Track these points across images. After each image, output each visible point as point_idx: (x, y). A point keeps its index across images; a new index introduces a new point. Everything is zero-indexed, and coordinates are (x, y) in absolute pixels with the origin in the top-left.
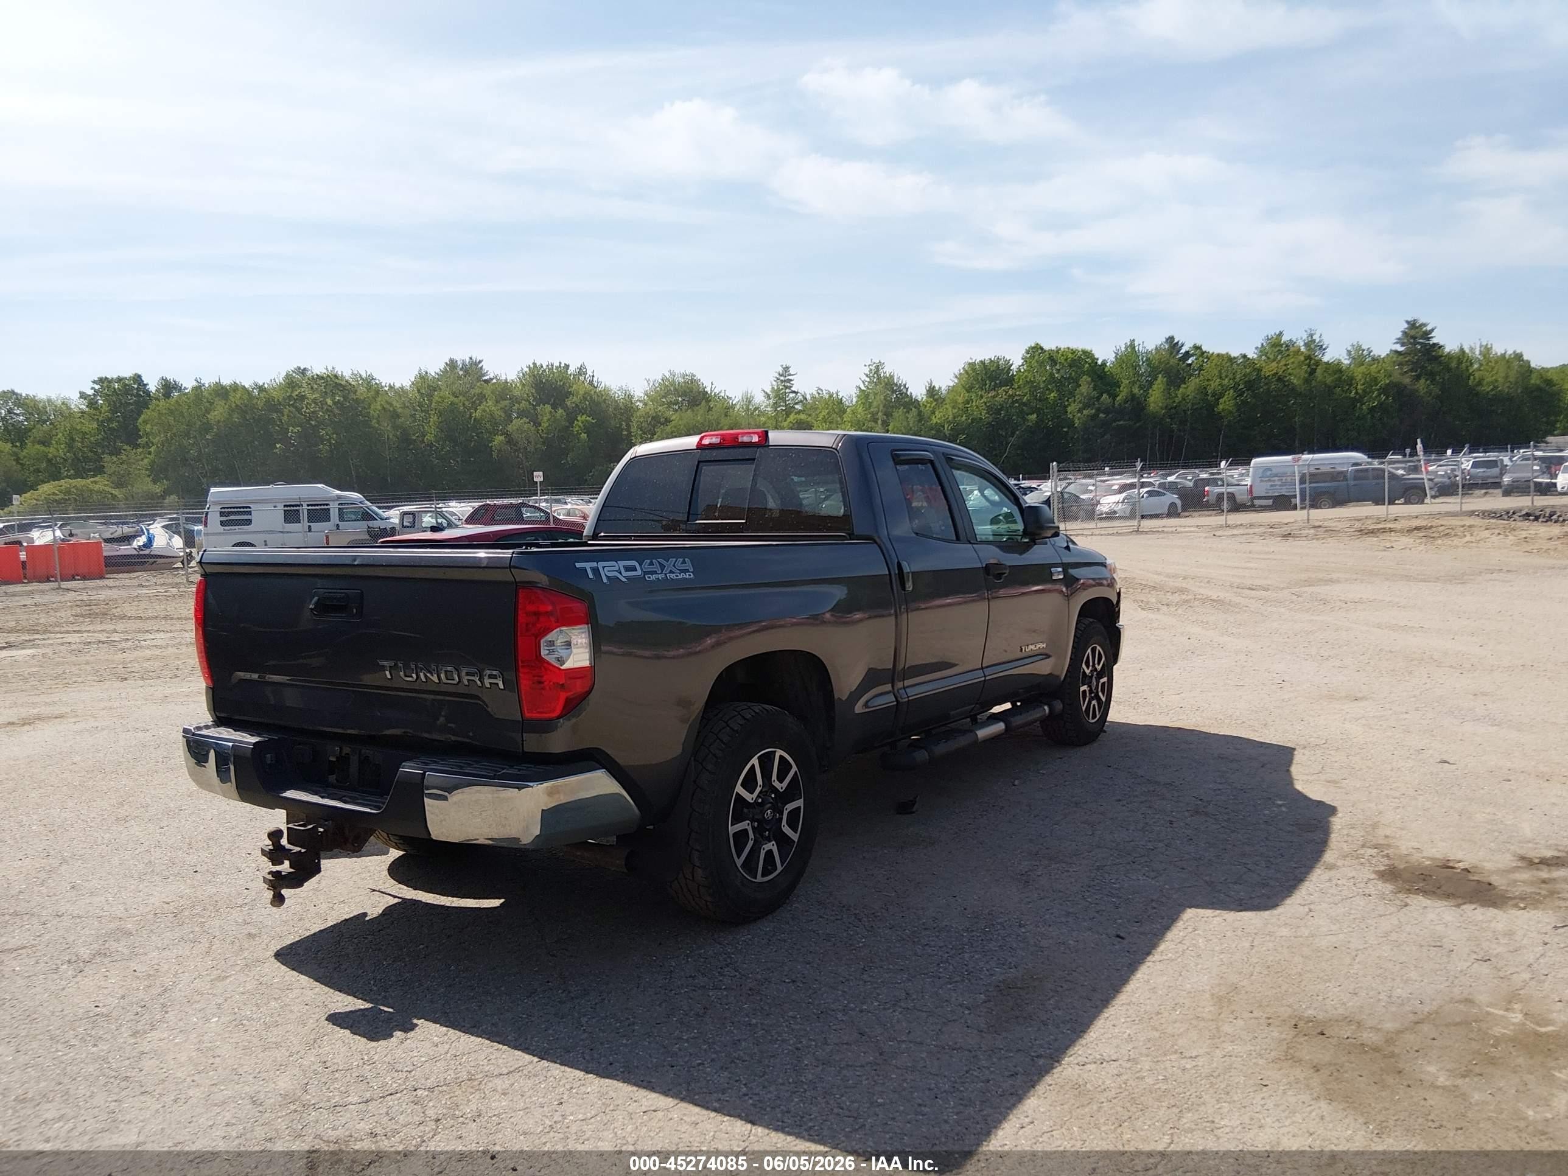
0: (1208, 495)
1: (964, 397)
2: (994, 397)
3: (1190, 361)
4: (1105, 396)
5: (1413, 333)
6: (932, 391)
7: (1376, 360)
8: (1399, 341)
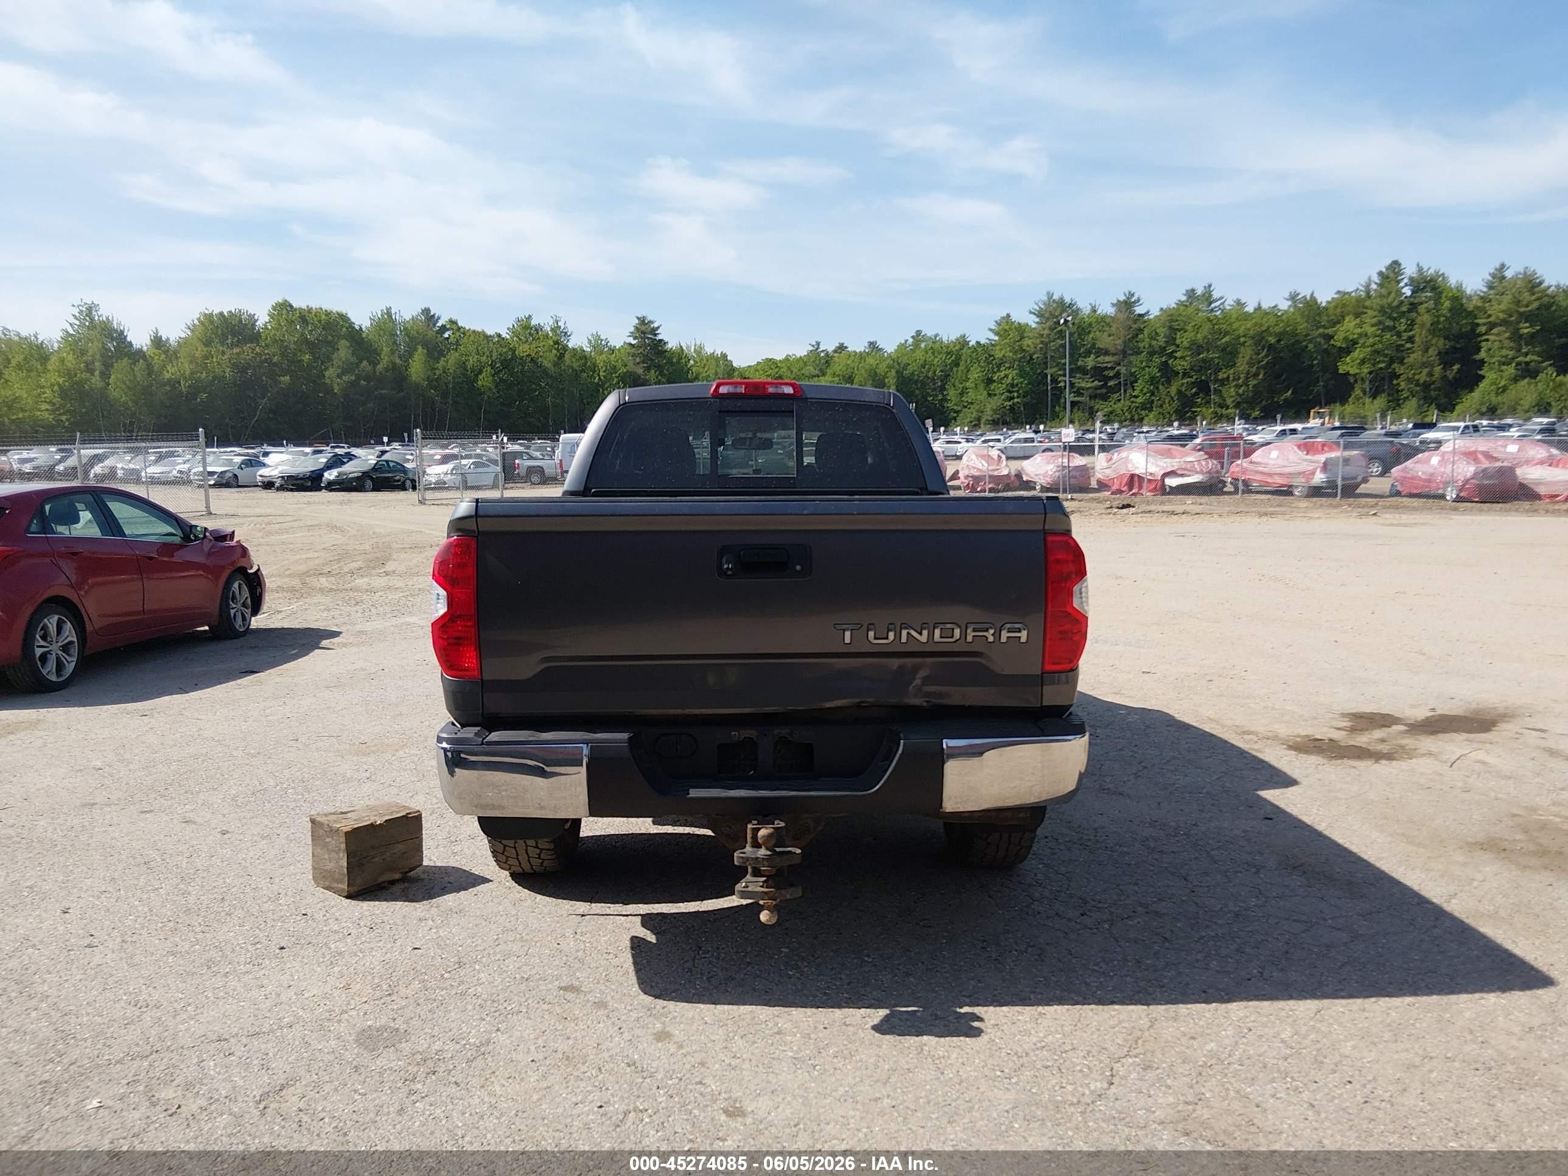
0: (518, 468)
1: (202, 351)
2: (238, 354)
3: (446, 335)
4: (365, 363)
5: (643, 328)
6: (158, 342)
7: (612, 350)
8: (632, 335)
